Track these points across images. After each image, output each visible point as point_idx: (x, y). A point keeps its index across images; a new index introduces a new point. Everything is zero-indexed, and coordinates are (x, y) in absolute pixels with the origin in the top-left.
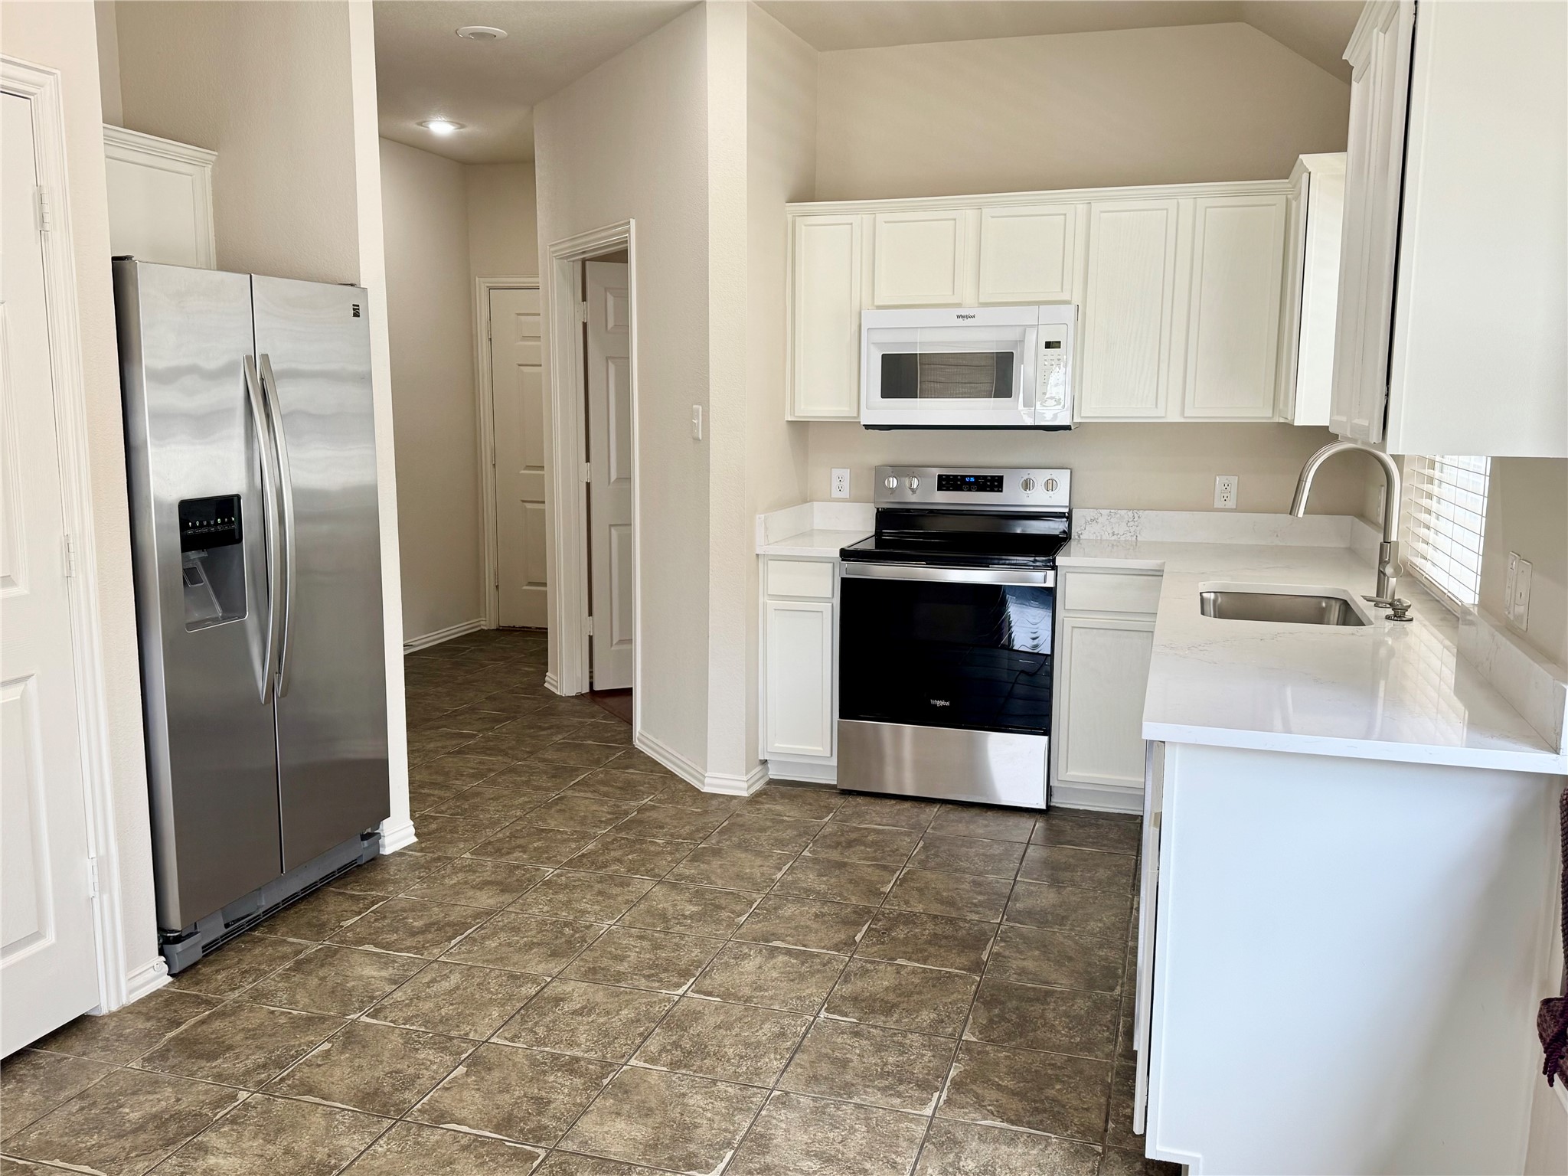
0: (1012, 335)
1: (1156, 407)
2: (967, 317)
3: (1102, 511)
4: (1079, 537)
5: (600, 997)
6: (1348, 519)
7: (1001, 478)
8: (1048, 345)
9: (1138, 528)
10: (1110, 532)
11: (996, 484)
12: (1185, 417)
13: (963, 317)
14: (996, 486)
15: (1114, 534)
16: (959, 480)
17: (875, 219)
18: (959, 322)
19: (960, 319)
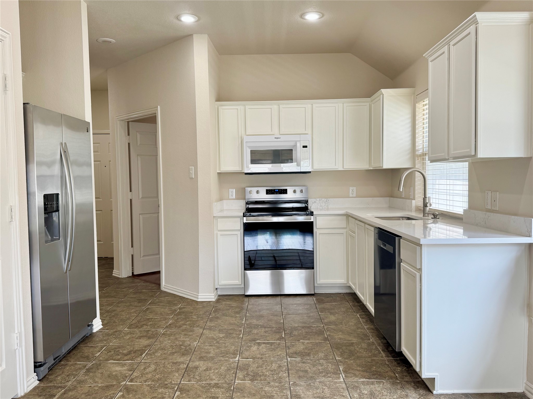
0: (292, 144)
1: (336, 166)
2: (278, 138)
3: (317, 199)
4: (311, 207)
5: (210, 364)
6: (388, 198)
7: (286, 190)
8: (304, 147)
9: (328, 204)
10: (320, 205)
11: (285, 191)
12: (344, 169)
13: (277, 138)
14: (285, 192)
15: (321, 206)
16: (273, 191)
17: (245, 108)
18: (276, 140)
19: (276, 139)
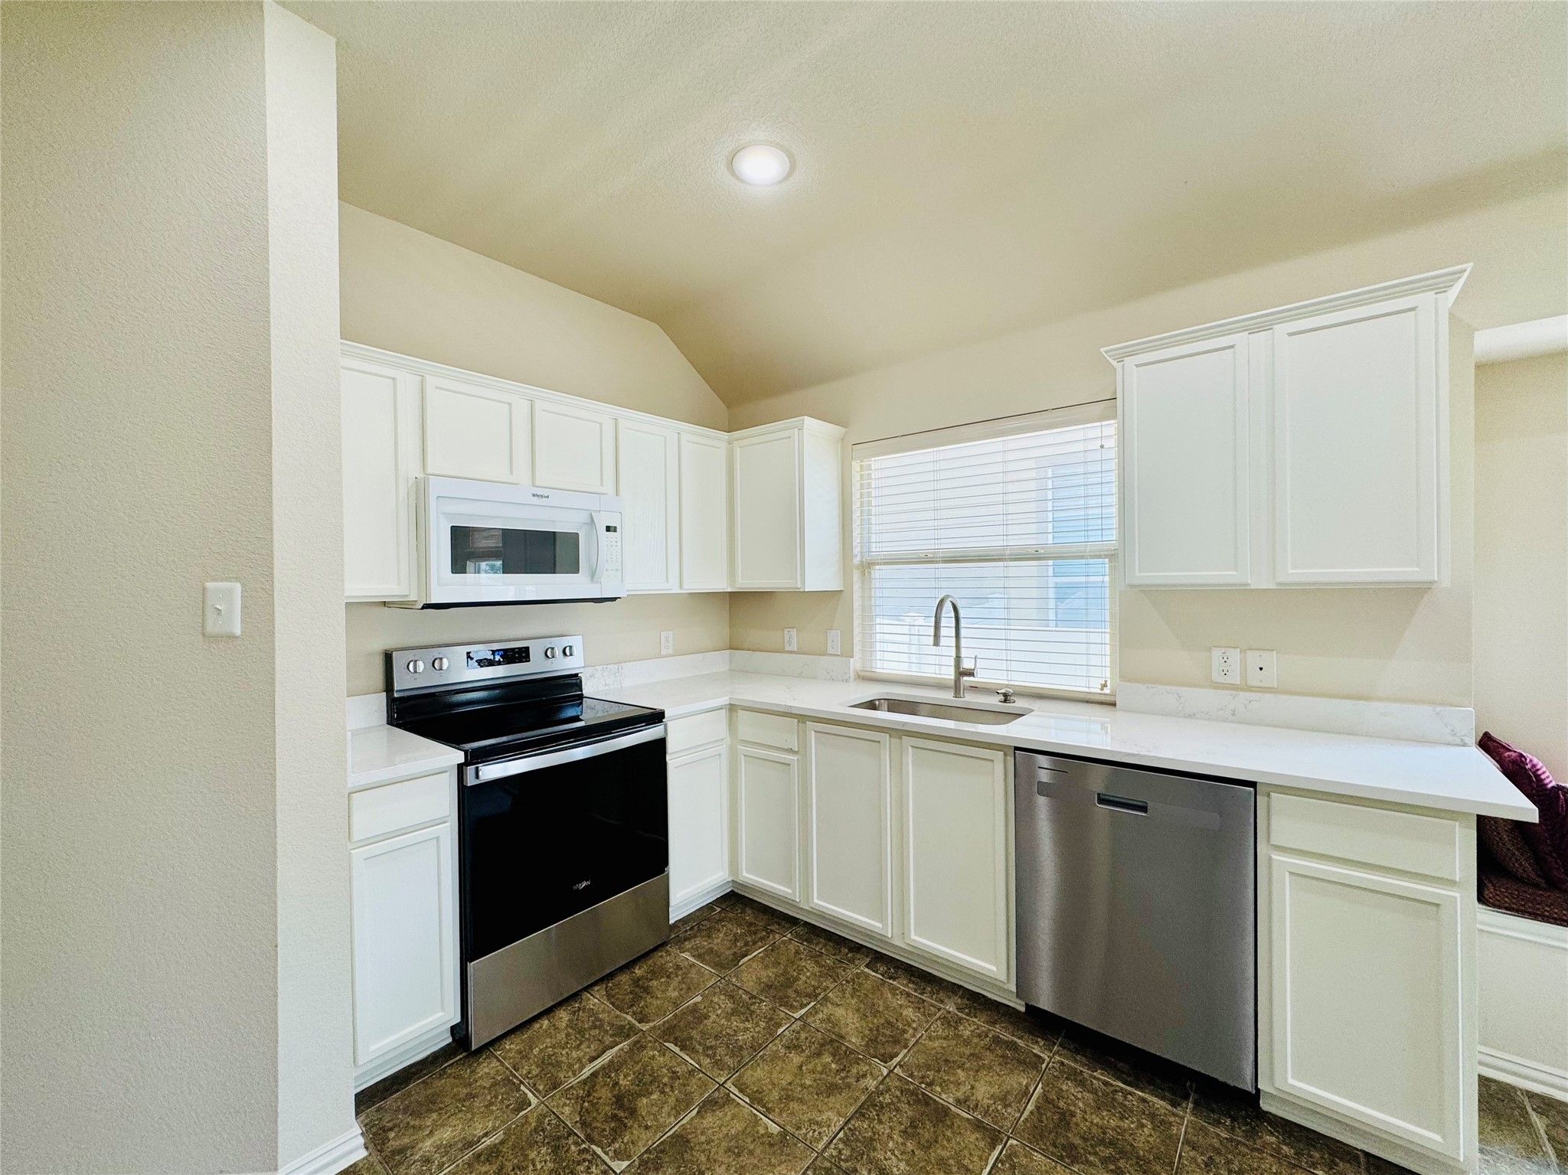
2: (544, 496)
3: (598, 668)
6: (729, 652)
7: (527, 649)
8: (608, 529)
9: (622, 677)
11: (524, 655)
12: (682, 589)
13: (538, 496)
14: (524, 657)
17: (422, 382)
18: (536, 500)
19: (536, 498)
